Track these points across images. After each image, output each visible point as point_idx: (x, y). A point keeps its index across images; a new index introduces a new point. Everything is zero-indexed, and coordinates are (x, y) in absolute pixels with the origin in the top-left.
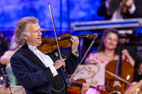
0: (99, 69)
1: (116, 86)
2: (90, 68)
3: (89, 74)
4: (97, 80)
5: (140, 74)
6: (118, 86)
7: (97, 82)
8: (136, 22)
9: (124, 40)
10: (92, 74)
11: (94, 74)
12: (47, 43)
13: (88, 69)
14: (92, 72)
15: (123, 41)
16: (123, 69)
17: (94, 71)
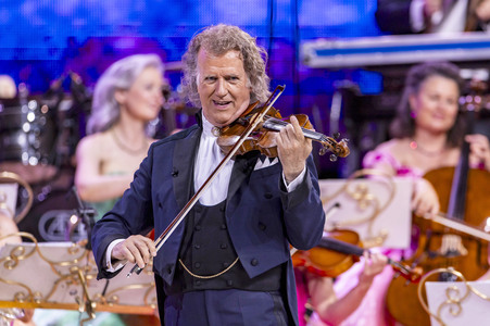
0: (392, 195)
1: (449, 252)
2: (364, 192)
3: (359, 210)
4: (384, 231)
6: (456, 253)
7: (384, 238)
9: (478, 99)
10: (369, 212)
11: (377, 212)
13: (358, 196)
14: (368, 203)
15: (473, 103)
16: (471, 196)
17: (376, 200)
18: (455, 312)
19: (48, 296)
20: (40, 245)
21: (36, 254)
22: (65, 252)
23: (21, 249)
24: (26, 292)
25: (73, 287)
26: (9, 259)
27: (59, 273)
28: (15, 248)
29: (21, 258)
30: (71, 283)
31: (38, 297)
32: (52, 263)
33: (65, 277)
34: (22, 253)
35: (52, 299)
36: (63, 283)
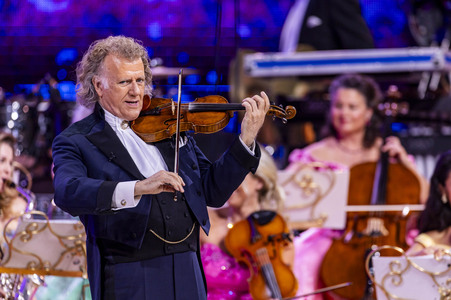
0: (332, 184)
1: (373, 233)
2: (309, 181)
3: (304, 196)
4: (325, 214)
5: (444, 199)
6: (379, 233)
7: (324, 219)
8: (426, 58)
9: (395, 106)
10: (312, 198)
11: (319, 198)
12: (155, 115)
13: (304, 184)
14: (312, 190)
15: (391, 109)
16: (391, 186)
17: (318, 188)
18: (396, 282)
19: (56, 265)
20: (51, 222)
21: (47, 230)
22: (72, 228)
23: (35, 225)
24: (37, 261)
25: (77, 258)
26: (24, 233)
27: (66, 246)
28: (30, 225)
29: (35, 232)
30: (76, 254)
31: (47, 265)
32: (60, 238)
33: (70, 249)
34: (36, 228)
35: (59, 267)
36: (69, 254)
